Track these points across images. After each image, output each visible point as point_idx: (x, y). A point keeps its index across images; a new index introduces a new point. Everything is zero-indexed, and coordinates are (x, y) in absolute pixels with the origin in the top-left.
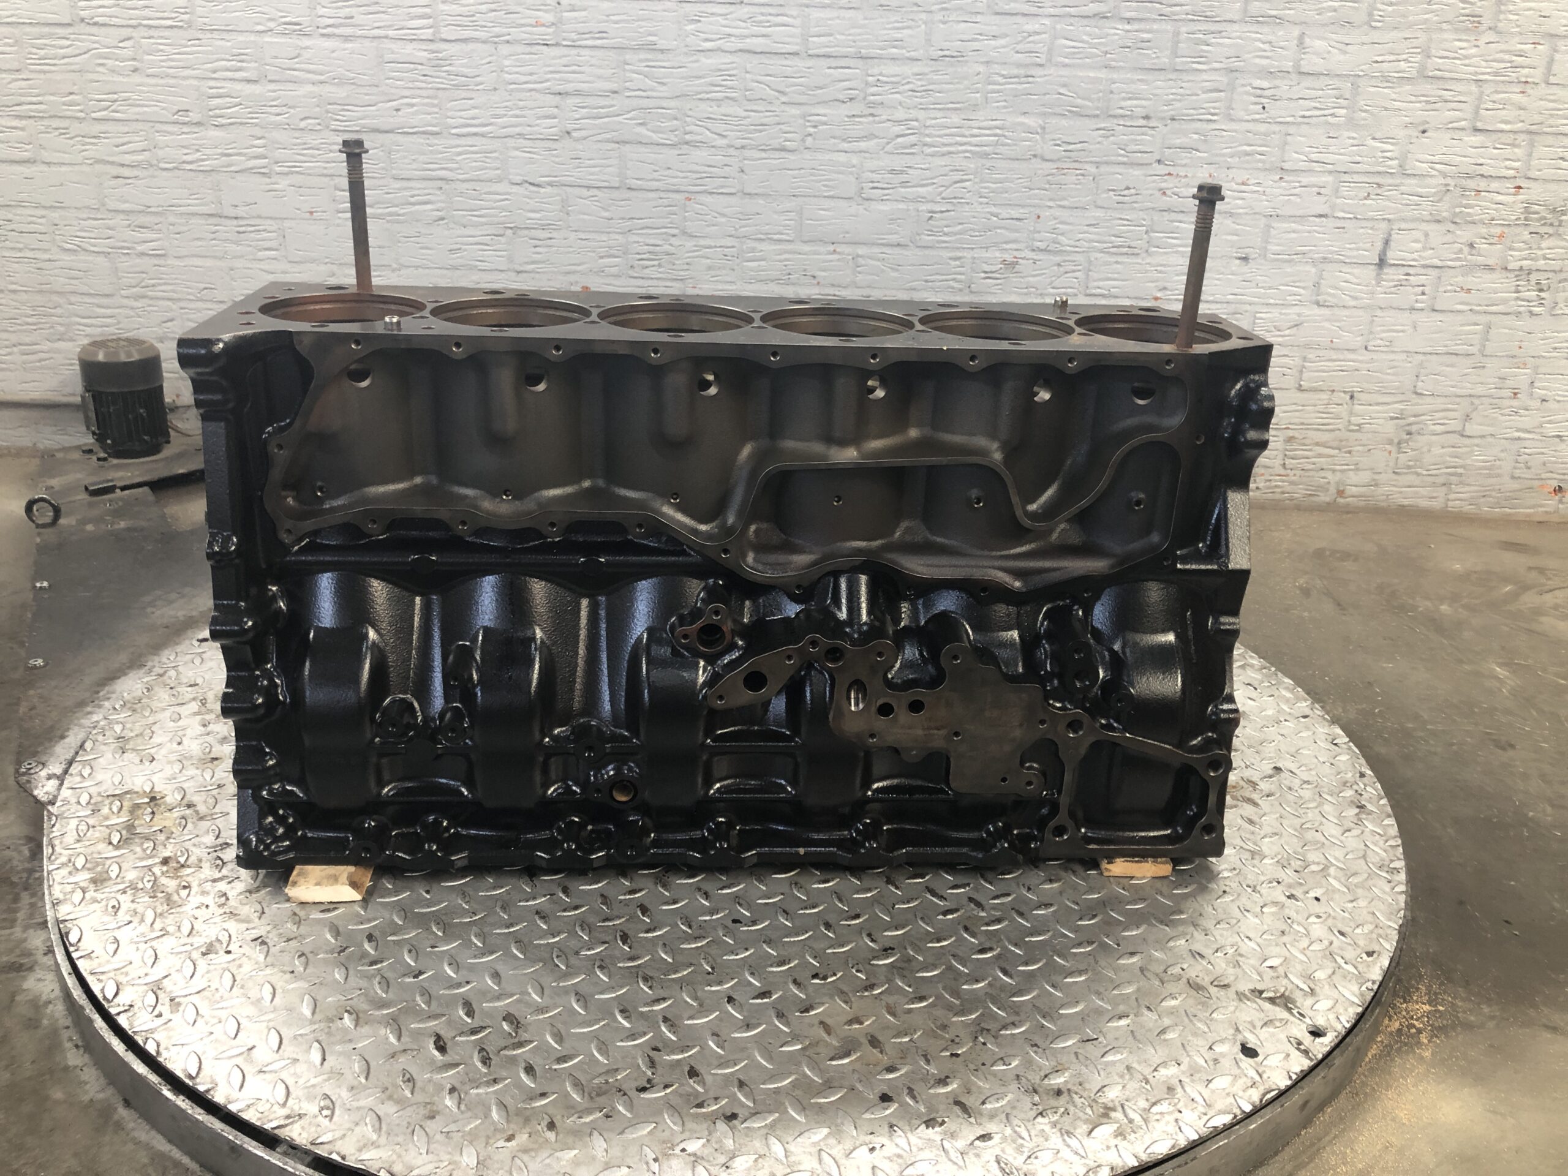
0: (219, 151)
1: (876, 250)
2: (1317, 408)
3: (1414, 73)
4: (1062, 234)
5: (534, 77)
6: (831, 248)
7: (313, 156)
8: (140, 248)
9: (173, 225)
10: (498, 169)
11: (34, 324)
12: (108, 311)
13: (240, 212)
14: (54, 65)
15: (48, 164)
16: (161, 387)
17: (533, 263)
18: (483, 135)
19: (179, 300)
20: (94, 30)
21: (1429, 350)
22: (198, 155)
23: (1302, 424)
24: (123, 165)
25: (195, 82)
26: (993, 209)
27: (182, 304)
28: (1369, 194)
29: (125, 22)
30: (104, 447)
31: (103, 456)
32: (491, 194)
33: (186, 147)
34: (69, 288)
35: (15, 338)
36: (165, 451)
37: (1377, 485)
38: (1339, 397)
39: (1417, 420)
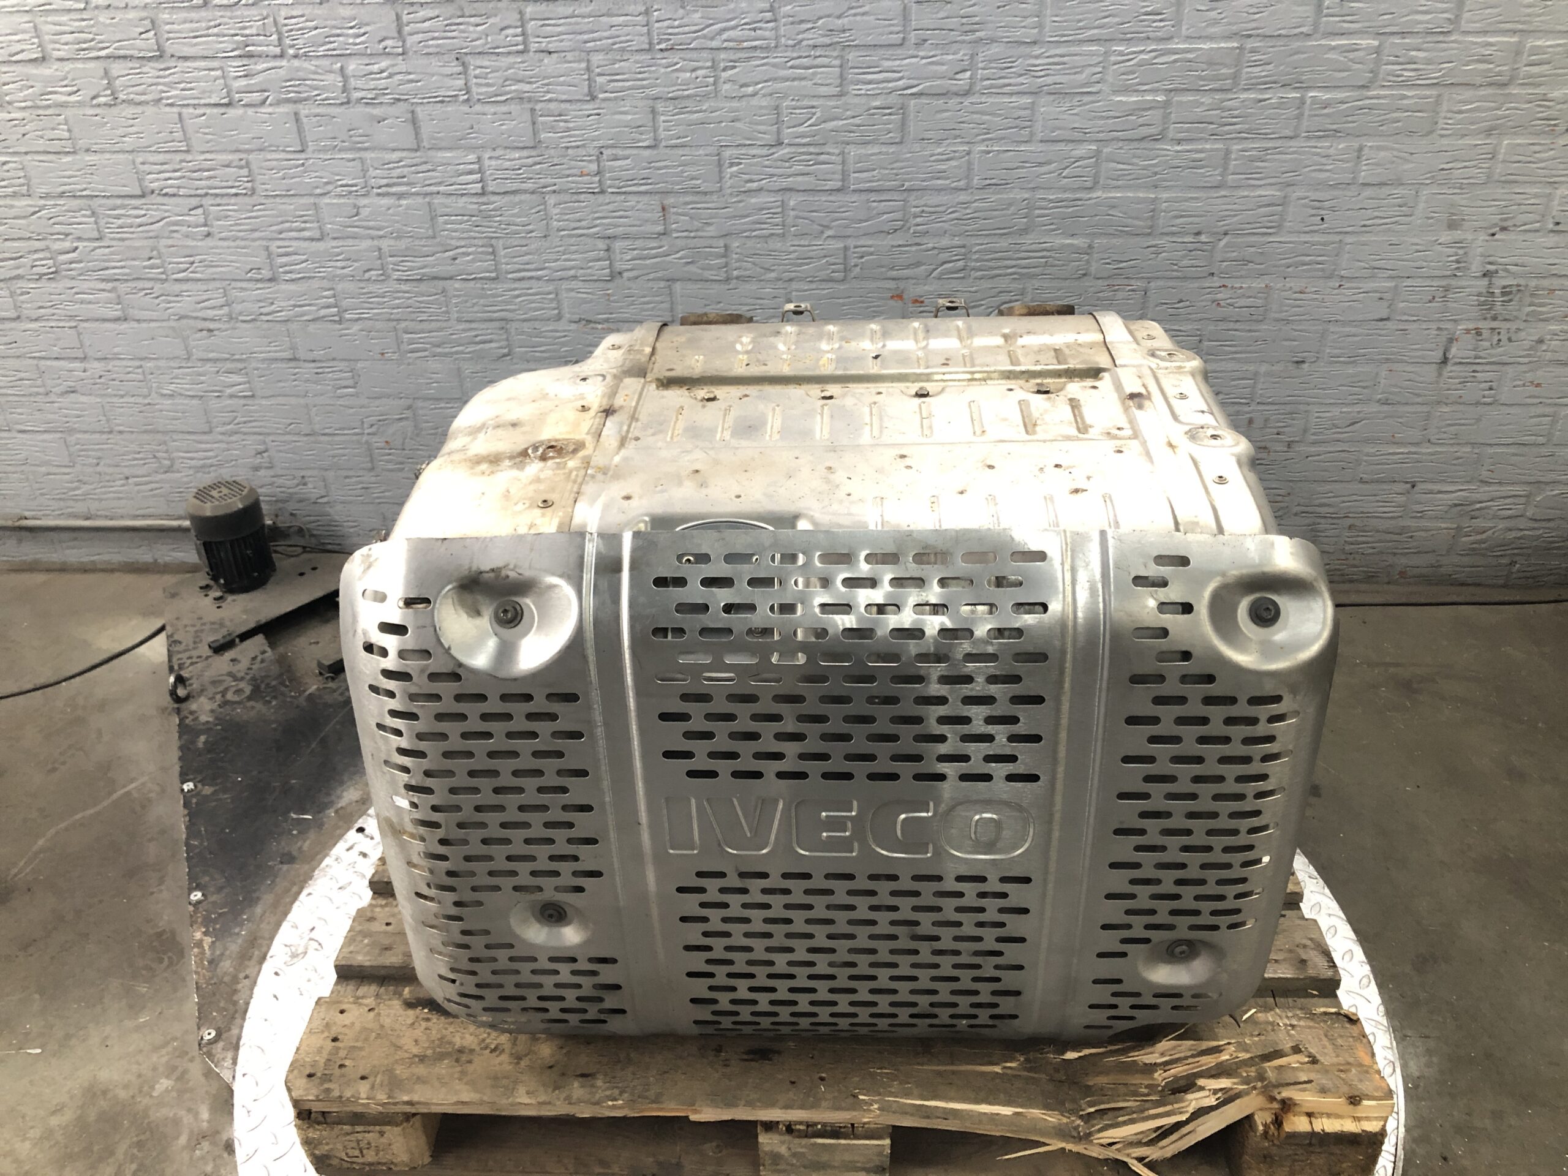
0: (292, 303)
2: (1378, 498)
3: (1484, 178)
5: (583, 223)
7: (379, 303)
8: (229, 391)
9: (257, 369)
10: (555, 309)
11: (141, 459)
12: (208, 446)
13: (316, 354)
14: (133, 233)
15: (138, 321)
16: (264, 525)
19: (269, 434)
20: (166, 200)
22: (273, 308)
24: (205, 319)
25: (265, 243)
27: (271, 438)
28: (1434, 298)
29: (193, 192)
30: (219, 585)
31: (218, 594)
32: (552, 331)
33: (260, 301)
34: (170, 427)
35: (127, 472)
36: (272, 579)
37: (1440, 566)
38: (1400, 488)
39: (1483, 505)
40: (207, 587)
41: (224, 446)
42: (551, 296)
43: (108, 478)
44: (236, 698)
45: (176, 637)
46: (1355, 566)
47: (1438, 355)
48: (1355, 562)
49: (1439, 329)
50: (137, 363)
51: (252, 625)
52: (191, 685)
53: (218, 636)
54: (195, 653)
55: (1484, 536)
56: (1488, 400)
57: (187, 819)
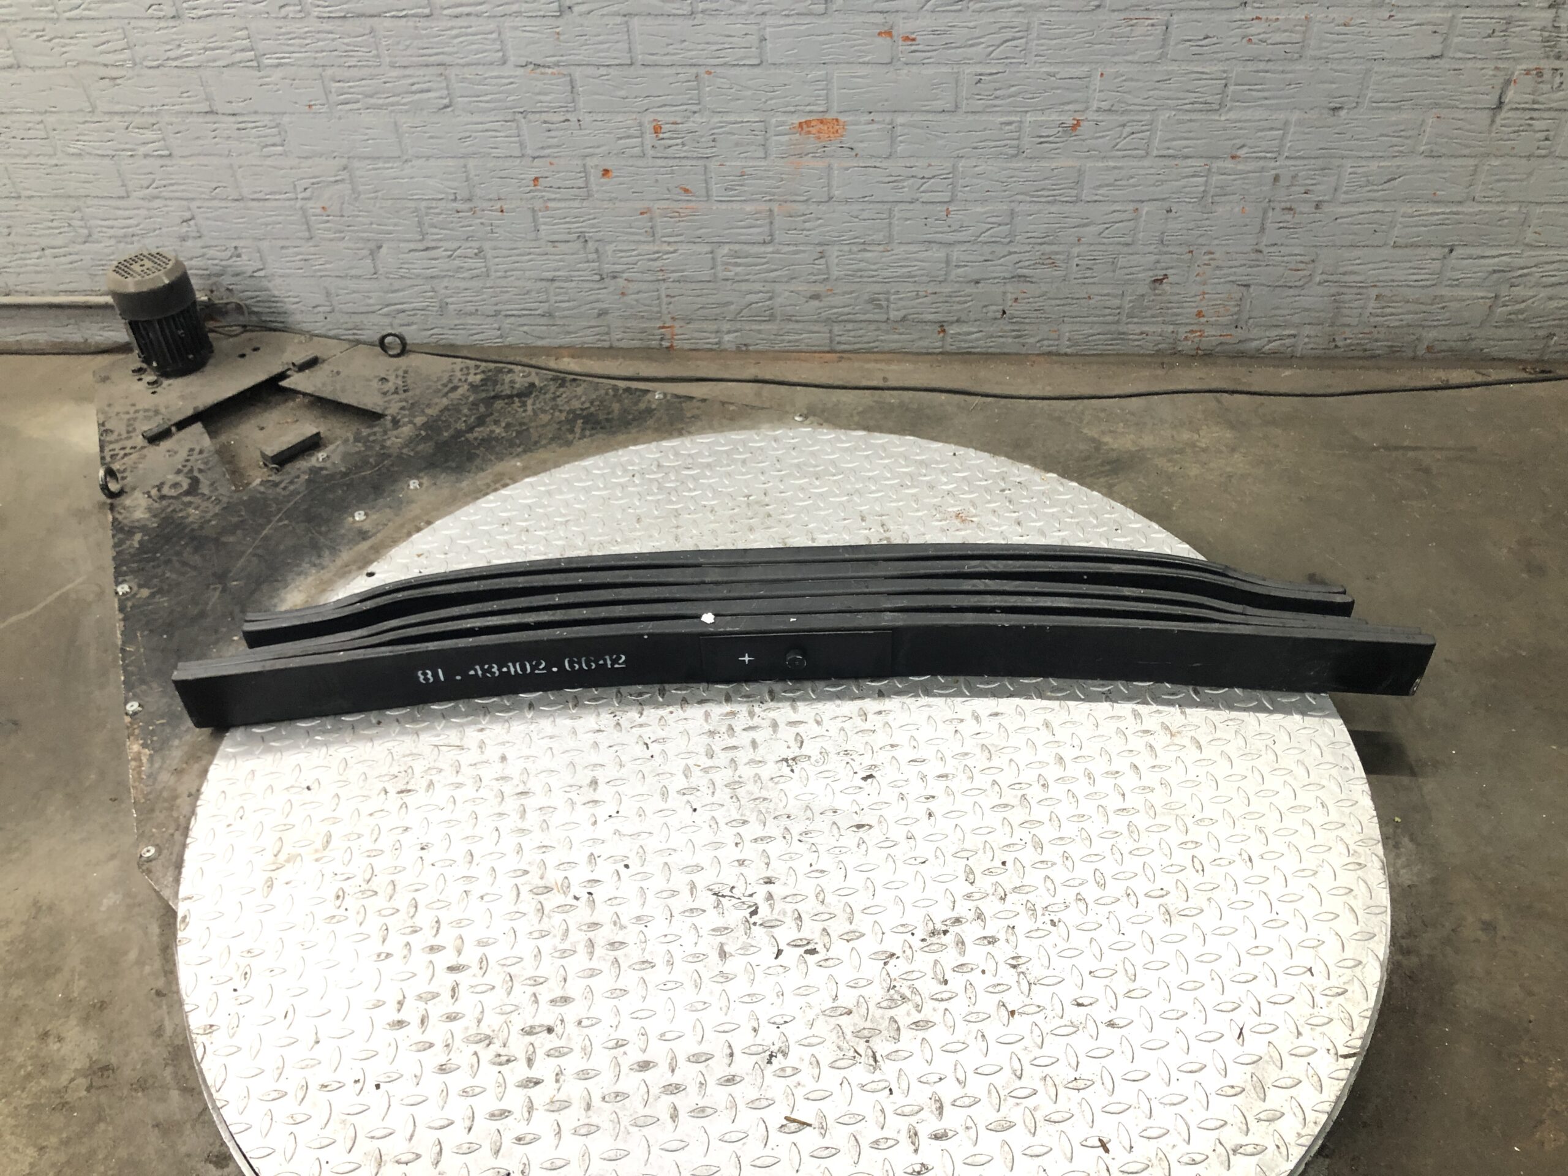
0: (201, 45)
1: (917, 117)
2: (1409, 265)
4: (1129, 92)
6: (871, 116)
7: (301, 46)
8: (142, 150)
9: (171, 124)
10: (498, 51)
11: (56, 228)
12: (127, 213)
13: (235, 107)
15: (33, 68)
16: (194, 303)
17: (549, 147)
18: (477, 16)
19: (193, 199)
21: (1547, 199)
22: (181, 51)
23: (1393, 281)
24: (106, 65)
26: (1052, 69)
27: (198, 203)
28: (1493, 32)
30: (153, 369)
31: (152, 378)
32: (496, 77)
33: (166, 43)
34: (82, 192)
35: (44, 242)
36: (212, 361)
37: (1471, 339)
38: (1437, 253)
39: (1525, 271)
40: (140, 371)
41: (143, 212)
42: (494, 36)
43: (21, 249)
44: (173, 493)
45: (108, 426)
46: (1377, 340)
47: (1492, 100)
48: (1376, 336)
49: (1497, 68)
50: (39, 118)
51: (190, 412)
52: (124, 478)
53: (152, 426)
54: (129, 444)
55: (1523, 305)
56: (1543, 152)
57: (122, 623)
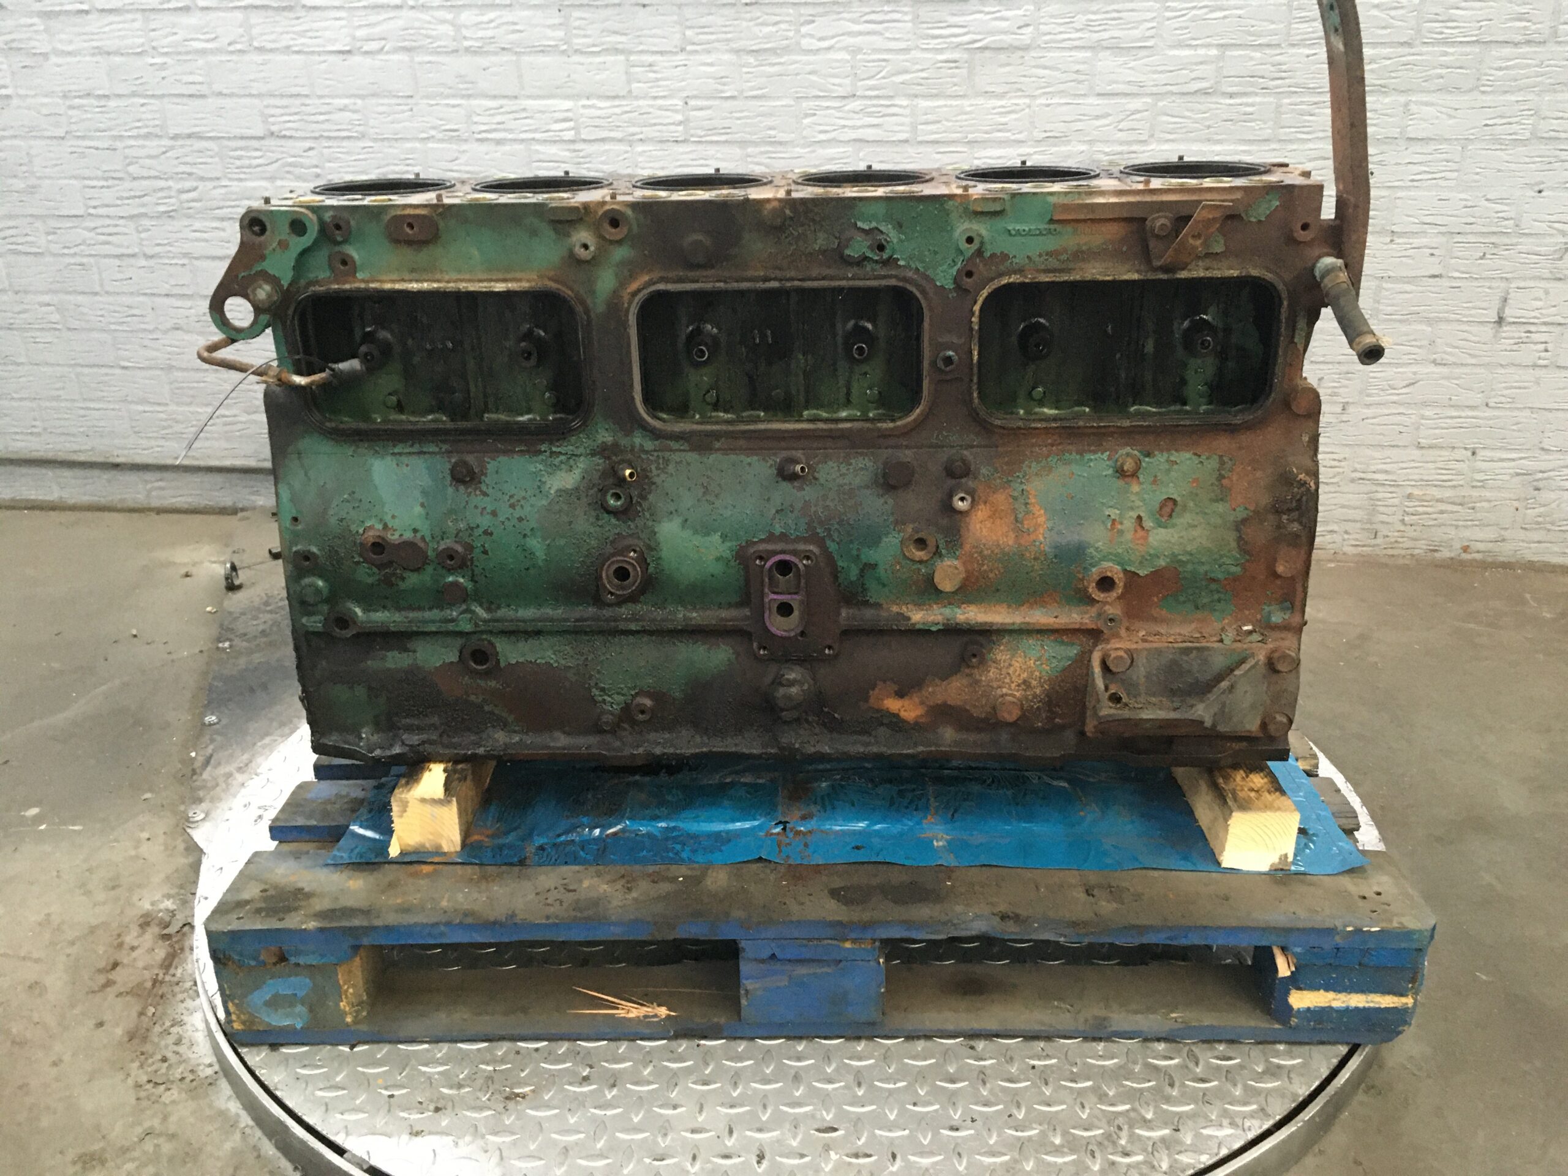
3: (1528, 135)
14: (250, 173)
20: (282, 142)
21: (1556, 406)
28: (1484, 254)
29: (308, 135)
37: (1503, 540)
38: (1460, 454)
39: (1545, 475)
47: (1493, 314)
48: (1413, 535)
49: (1492, 287)
55: (1549, 508)
56: (1545, 363)
